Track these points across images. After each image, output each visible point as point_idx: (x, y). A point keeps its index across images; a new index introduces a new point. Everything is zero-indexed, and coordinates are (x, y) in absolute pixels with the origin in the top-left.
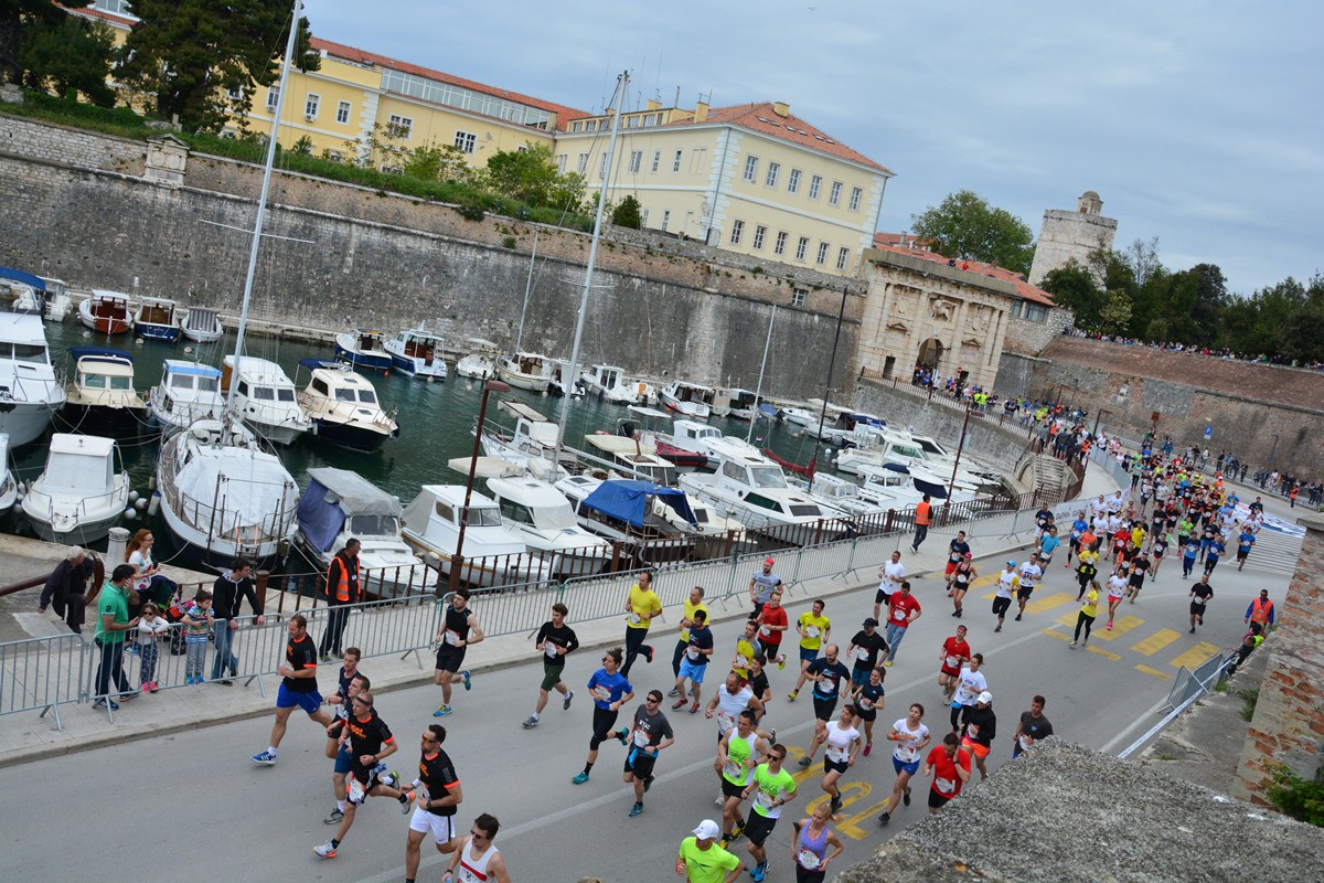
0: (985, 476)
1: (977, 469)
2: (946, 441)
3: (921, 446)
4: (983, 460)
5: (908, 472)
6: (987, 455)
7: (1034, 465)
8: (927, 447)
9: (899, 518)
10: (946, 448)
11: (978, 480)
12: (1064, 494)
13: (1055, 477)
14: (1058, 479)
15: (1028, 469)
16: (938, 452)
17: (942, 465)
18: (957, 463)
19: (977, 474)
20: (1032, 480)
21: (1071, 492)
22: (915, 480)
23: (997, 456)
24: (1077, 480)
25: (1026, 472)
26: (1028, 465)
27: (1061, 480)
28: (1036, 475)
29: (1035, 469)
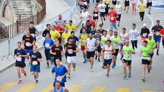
7: (11, 4)
13: (27, 9)
14: (29, 10)
15: (7, 7)
20: (12, 14)
21: (40, 17)
24: (42, 8)
25: (6, 10)
26: (6, 5)
27: (31, 10)
28: (13, 10)
29: (12, 7)
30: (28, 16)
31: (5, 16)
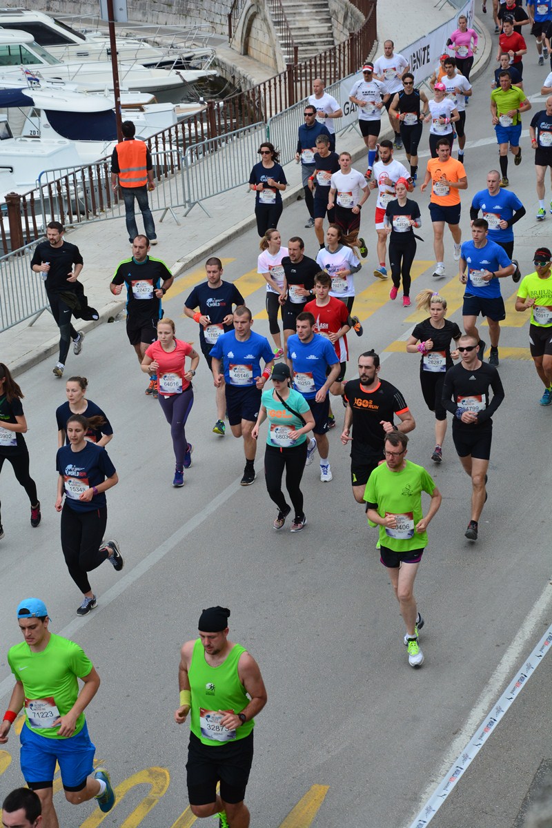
0: (180, 66)
1: (159, 55)
2: (67, 12)
3: (27, 37)
4: (163, 32)
5: (29, 102)
6: (162, 18)
7: (267, 11)
8: (43, 35)
9: (32, 207)
10: (75, 26)
11: (169, 77)
12: (345, 57)
13: (316, 27)
14: (323, 28)
15: (257, 23)
16: (62, 40)
17: (89, 66)
18: (113, 53)
19: (162, 65)
20: (272, 46)
21: (358, 48)
22: (50, 113)
23: (185, 13)
24: (363, 18)
25: (253, 31)
26: (254, 16)
27: (330, 28)
28: (276, 33)
29: (270, 20)
30: (322, 48)
31: (251, 52)
